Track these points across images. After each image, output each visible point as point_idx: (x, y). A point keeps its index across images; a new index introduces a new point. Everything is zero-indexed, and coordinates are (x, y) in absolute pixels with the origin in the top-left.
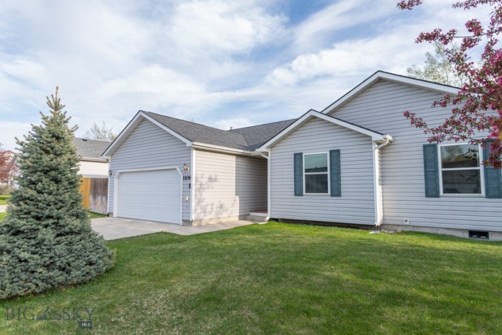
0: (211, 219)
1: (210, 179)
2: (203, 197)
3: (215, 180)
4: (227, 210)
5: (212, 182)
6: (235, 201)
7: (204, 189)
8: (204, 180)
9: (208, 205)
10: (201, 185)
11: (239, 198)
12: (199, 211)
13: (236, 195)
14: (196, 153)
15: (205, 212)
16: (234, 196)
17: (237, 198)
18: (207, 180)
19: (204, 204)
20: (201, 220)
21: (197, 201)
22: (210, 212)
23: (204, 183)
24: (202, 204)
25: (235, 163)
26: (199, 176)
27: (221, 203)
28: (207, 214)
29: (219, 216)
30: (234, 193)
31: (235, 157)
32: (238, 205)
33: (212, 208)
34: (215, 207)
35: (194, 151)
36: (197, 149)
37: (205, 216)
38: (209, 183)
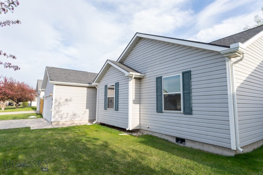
0: (66, 121)
1: (67, 100)
2: (60, 109)
3: (70, 100)
4: (79, 117)
5: (68, 101)
6: (85, 112)
7: (61, 105)
8: (62, 101)
9: (64, 114)
10: (59, 103)
11: (89, 110)
12: (57, 116)
13: (87, 108)
14: (56, 87)
15: (62, 117)
16: (85, 109)
17: (88, 110)
18: (64, 100)
19: (62, 113)
20: (59, 122)
21: (55, 111)
22: (66, 118)
23: (61, 102)
24: (60, 113)
25: (86, 91)
26: (58, 99)
27: (74, 113)
28: (63, 118)
29: (73, 120)
30: (85, 108)
31: (86, 88)
32: (88, 114)
33: (67, 116)
34: (69, 115)
35: (55, 86)
36: (56, 85)
37: (62, 119)
38: (66, 102)
